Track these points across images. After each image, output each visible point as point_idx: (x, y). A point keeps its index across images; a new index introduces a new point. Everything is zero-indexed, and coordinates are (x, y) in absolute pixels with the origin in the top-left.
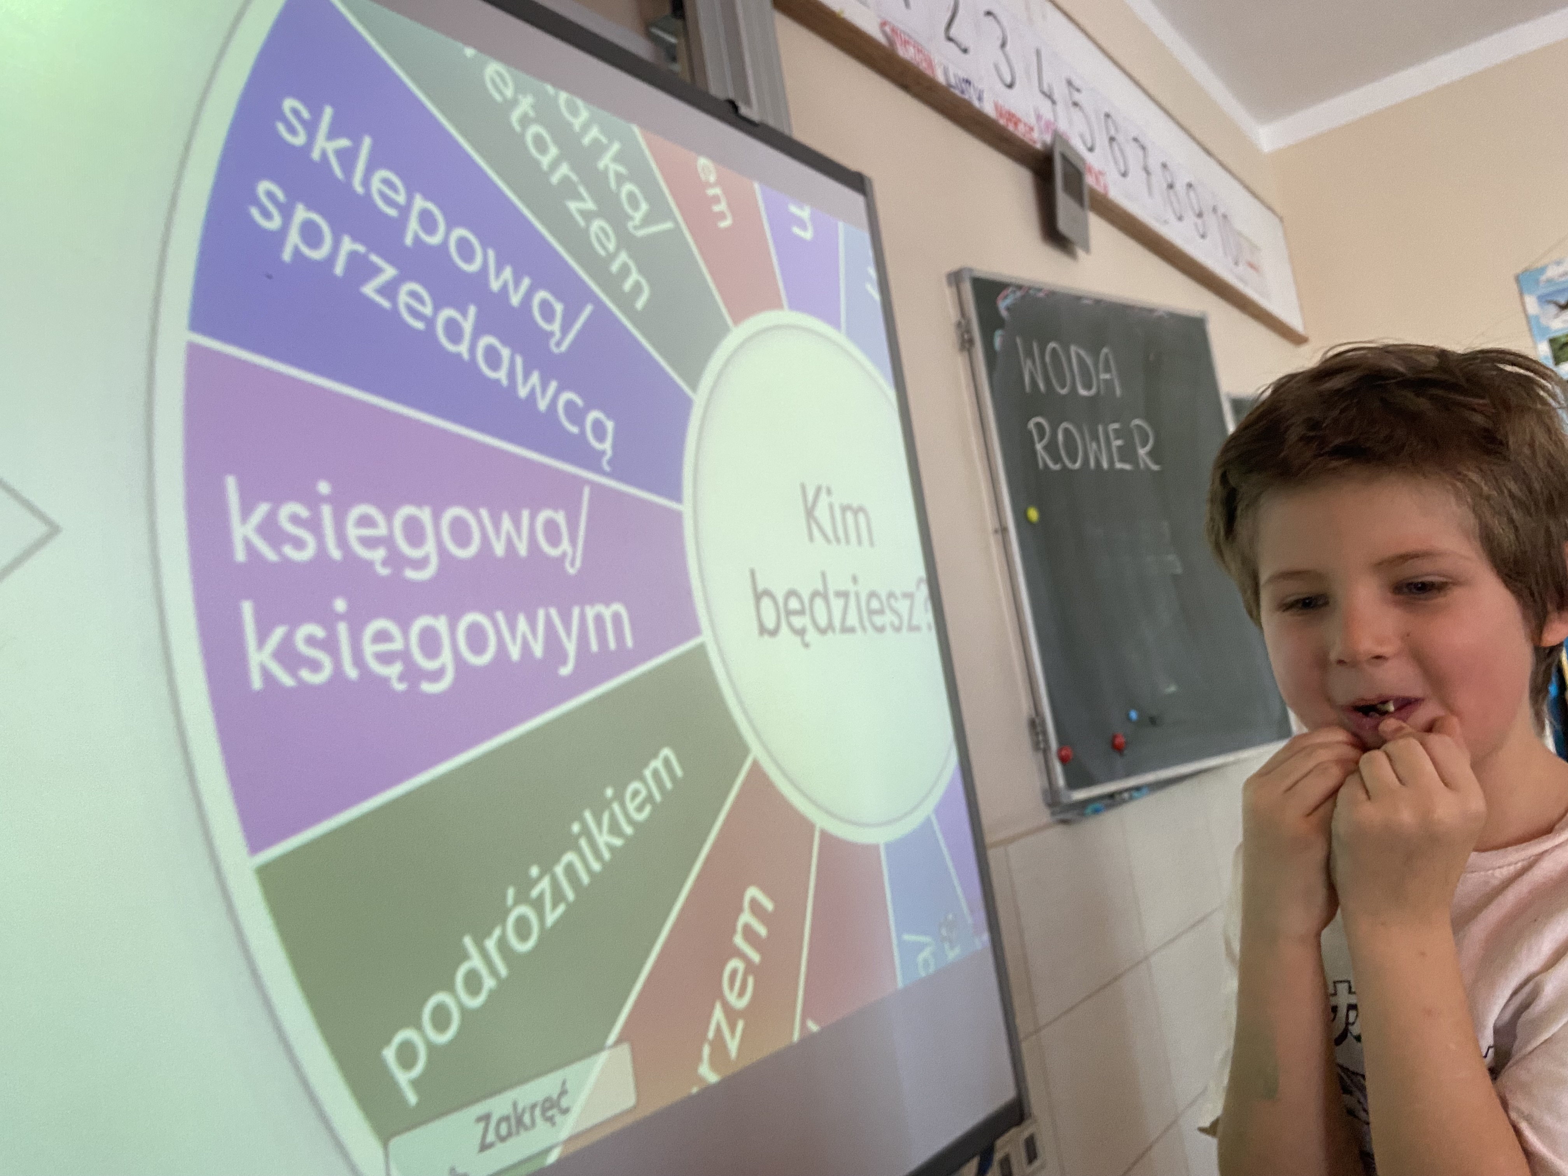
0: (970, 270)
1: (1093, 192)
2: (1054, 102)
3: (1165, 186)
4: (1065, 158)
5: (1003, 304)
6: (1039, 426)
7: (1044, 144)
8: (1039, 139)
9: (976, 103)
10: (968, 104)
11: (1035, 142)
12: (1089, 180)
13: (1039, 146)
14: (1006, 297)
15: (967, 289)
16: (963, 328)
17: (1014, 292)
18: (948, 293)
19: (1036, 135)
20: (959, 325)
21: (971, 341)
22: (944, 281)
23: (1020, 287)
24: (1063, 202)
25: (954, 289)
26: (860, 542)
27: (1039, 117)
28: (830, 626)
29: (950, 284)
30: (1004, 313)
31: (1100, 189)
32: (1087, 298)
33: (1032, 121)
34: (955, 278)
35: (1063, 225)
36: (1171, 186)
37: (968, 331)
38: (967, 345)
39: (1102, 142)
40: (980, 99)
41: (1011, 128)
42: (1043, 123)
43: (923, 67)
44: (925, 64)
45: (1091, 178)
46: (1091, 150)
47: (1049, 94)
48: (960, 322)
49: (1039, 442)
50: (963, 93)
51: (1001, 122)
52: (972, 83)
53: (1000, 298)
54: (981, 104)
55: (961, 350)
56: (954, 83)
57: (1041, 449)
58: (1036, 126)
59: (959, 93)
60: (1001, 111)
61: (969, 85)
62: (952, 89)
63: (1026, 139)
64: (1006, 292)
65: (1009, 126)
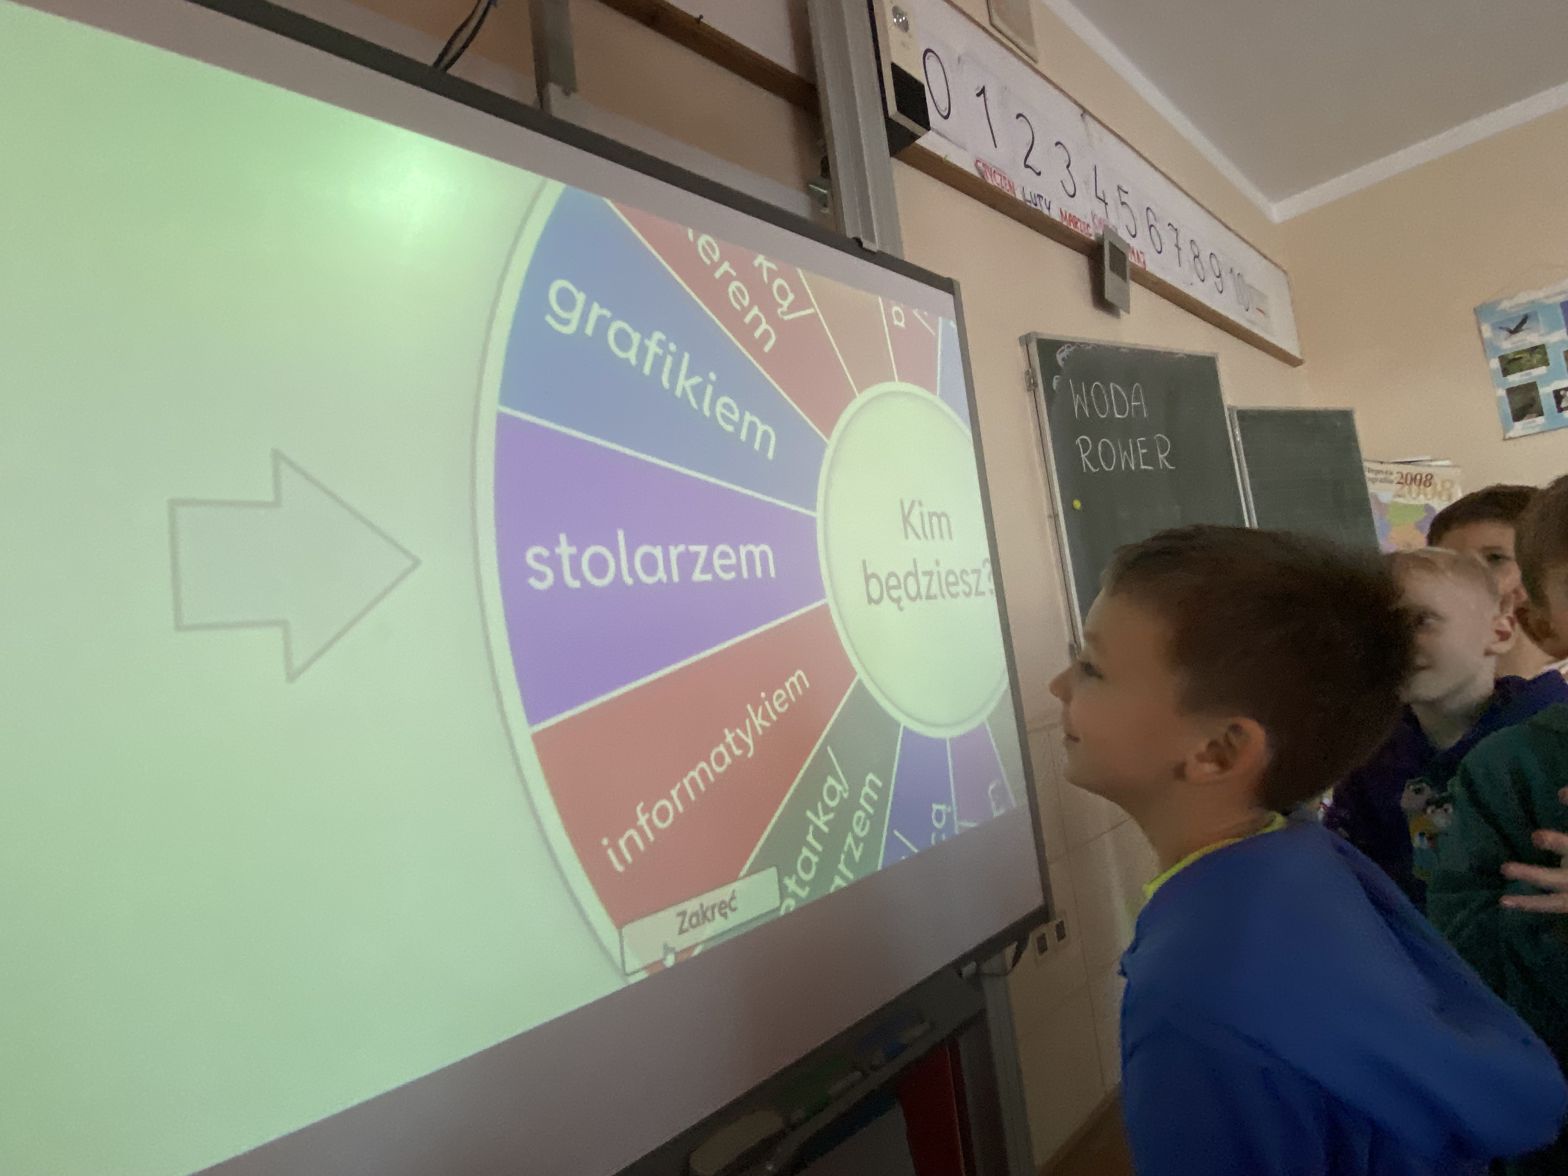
0: (1036, 333)
1: (1134, 268)
2: (1106, 204)
3: (1192, 257)
4: (1113, 247)
5: (1059, 357)
6: (1083, 441)
7: (1097, 235)
8: (1092, 233)
9: (1046, 212)
10: (1041, 213)
11: (1091, 235)
12: (1131, 259)
13: (1093, 238)
14: (1062, 351)
15: (1034, 347)
16: (1030, 375)
17: (1069, 347)
18: (1020, 352)
19: (1091, 231)
20: (1027, 373)
21: (1035, 384)
22: (1017, 343)
23: (1073, 343)
24: (1110, 278)
25: (1025, 348)
26: (942, 536)
27: (1094, 217)
28: (919, 595)
29: (1021, 343)
30: (1061, 363)
31: (1140, 265)
32: (1124, 348)
33: (1089, 220)
34: (1025, 340)
35: (1109, 295)
36: (1197, 257)
37: (1034, 377)
38: (1033, 387)
39: (1143, 232)
40: (1049, 209)
41: (1072, 227)
42: (1097, 221)
43: (1006, 189)
44: (1008, 188)
45: (1133, 258)
46: (1134, 236)
47: (1102, 198)
48: (1028, 371)
49: (1084, 453)
50: (1036, 205)
51: (1065, 223)
52: (1042, 197)
53: (1058, 352)
54: (1049, 212)
55: (1028, 390)
56: (1029, 199)
57: (1086, 459)
58: (1091, 224)
59: (1033, 206)
60: (1064, 216)
61: (1041, 199)
62: (1028, 204)
63: (1083, 234)
64: (1063, 348)
65: (1070, 225)
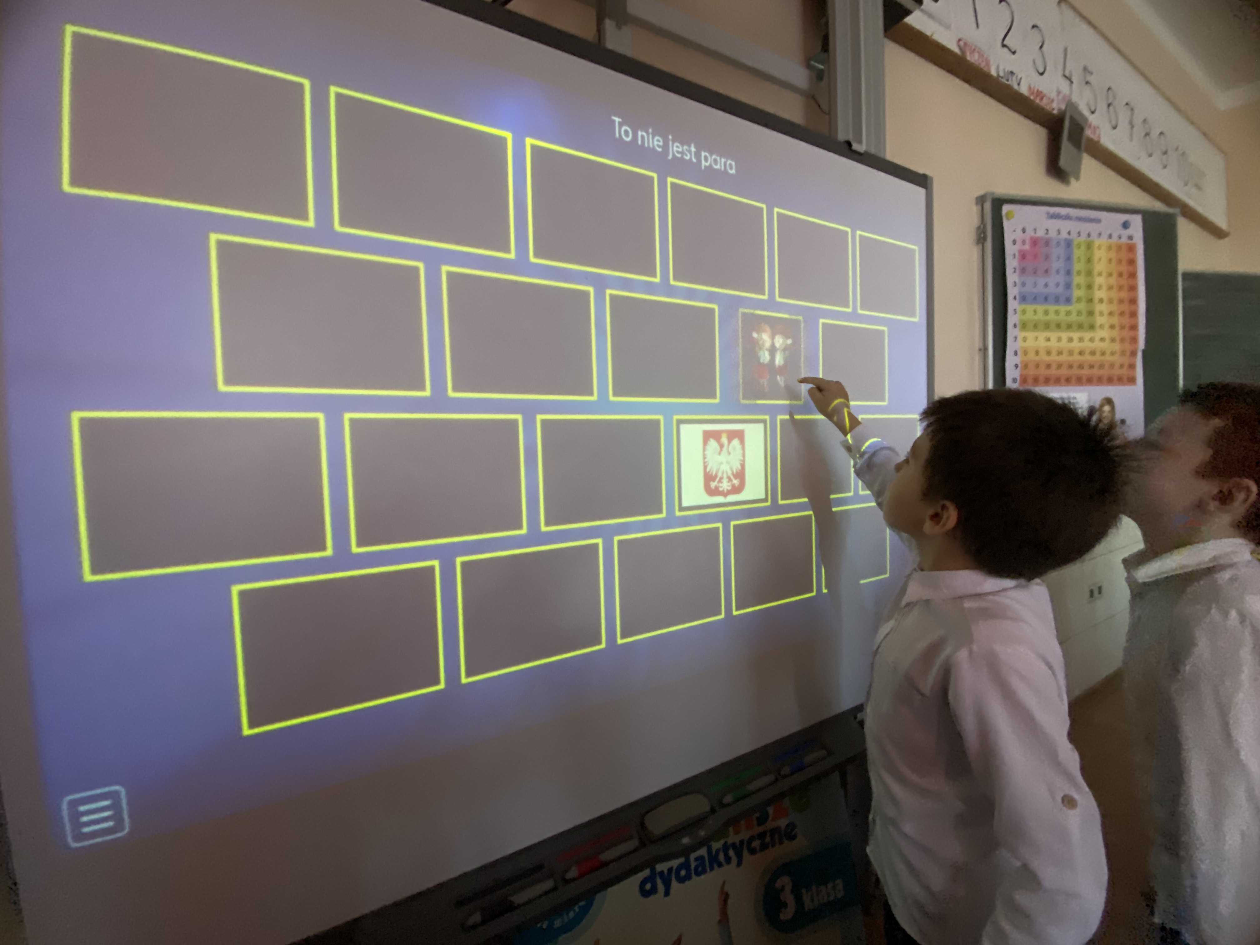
0: (993, 193)
1: (1090, 140)
2: (1072, 82)
3: (1143, 134)
4: (1072, 119)
7: (1059, 109)
8: (1056, 107)
9: (1016, 87)
10: (1009, 87)
11: (1053, 109)
12: (1088, 133)
13: (1055, 112)
15: (988, 206)
16: (981, 230)
18: (975, 210)
19: (1055, 105)
20: (978, 228)
21: (985, 238)
22: (974, 202)
24: (1066, 146)
25: (980, 208)
27: (1059, 93)
29: (977, 204)
31: (1096, 139)
33: (1053, 95)
34: (981, 200)
35: (1063, 162)
36: (1147, 134)
37: (984, 232)
38: (982, 240)
39: (1102, 107)
40: (1019, 84)
41: (1038, 101)
42: (1061, 97)
43: (982, 65)
44: (984, 64)
45: (1089, 131)
46: (1093, 112)
47: (1069, 76)
48: (980, 227)
50: (1008, 80)
51: (1032, 98)
52: (1015, 73)
54: (1019, 87)
55: (977, 244)
56: (1002, 75)
58: (1056, 98)
59: (1004, 81)
60: (1032, 91)
61: (1013, 75)
62: (1000, 79)
63: (1048, 108)
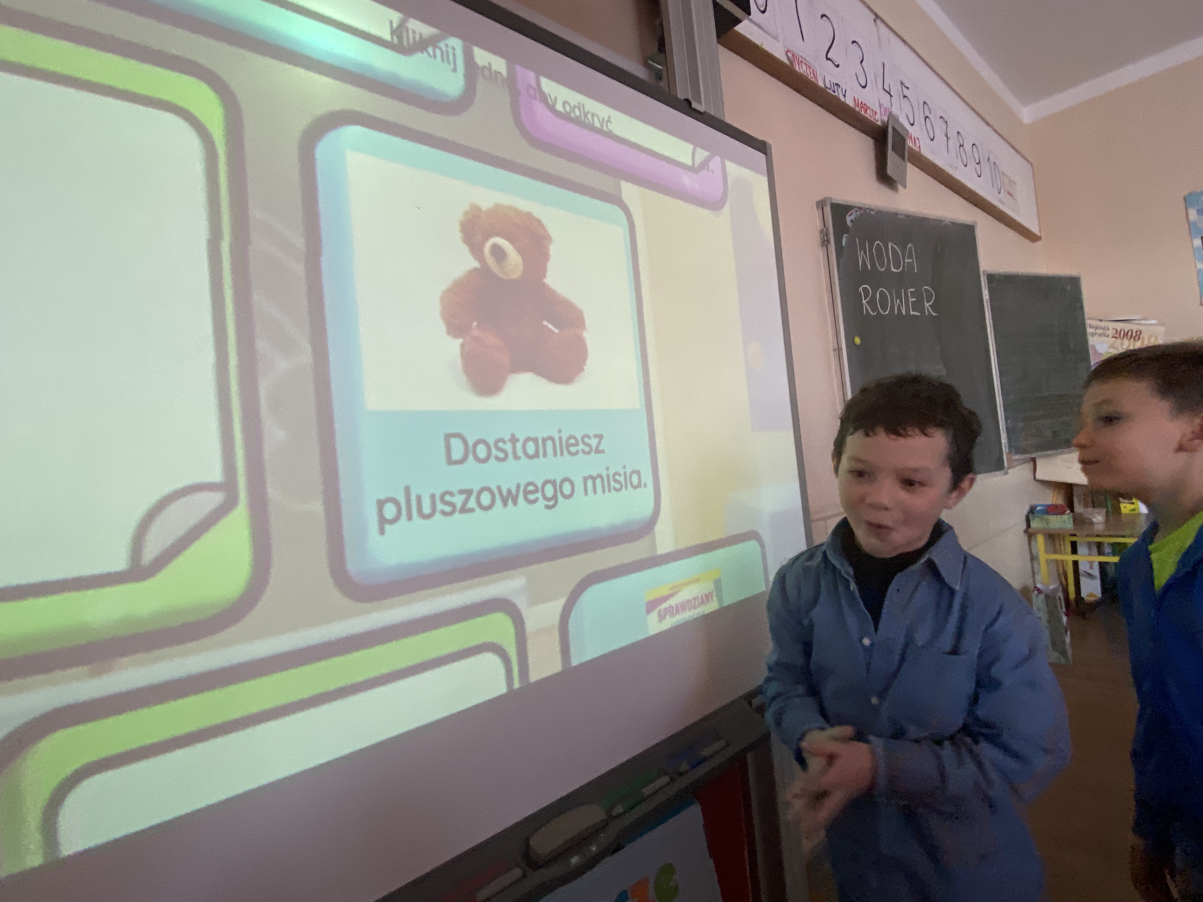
0: (831, 199)
1: (911, 150)
2: (891, 96)
3: (958, 146)
4: (895, 131)
5: (849, 219)
6: (864, 289)
7: (882, 122)
8: (879, 119)
9: (842, 98)
10: (837, 99)
11: (877, 121)
12: (909, 143)
13: (879, 123)
14: (851, 214)
15: (828, 210)
16: (824, 234)
17: (856, 211)
18: (816, 214)
19: (878, 117)
20: (821, 231)
21: (828, 241)
22: (815, 206)
23: (860, 209)
24: (891, 156)
25: (820, 211)
27: (880, 106)
29: (818, 207)
30: (849, 223)
31: (917, 149)
32: (902, 214)
33: (876, 108)
34: (821, 205)
35: (890, 171)
36: (961, 146)
37: (827, 234)
38: (826, 243)
39: (919, 120)
40: (845, 96)
41: (863, 113)
42: (883, 109)
43: (810, 77)
44: (812, 75)
45: (911, 143)
46: (912, 125)
47: (888, 90)
48: (823, 230)
49: (865, 299)
50: (834, 92)
51: (857, 109)
52: (840, 86)
53: (847, 216)
54: (845, 98)
55: (822, 246)
56: (828, 85)
57: (865, 303)
58: (878, 111)
59: (831, 92)
60: (857, 103)
61: (838, 87)
62: (828, 90)
63: (872, 119)
64: (852, 212)
65: (861, 111)
